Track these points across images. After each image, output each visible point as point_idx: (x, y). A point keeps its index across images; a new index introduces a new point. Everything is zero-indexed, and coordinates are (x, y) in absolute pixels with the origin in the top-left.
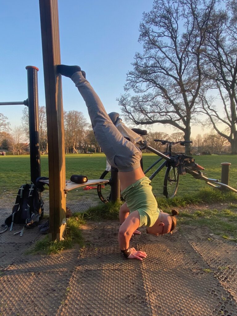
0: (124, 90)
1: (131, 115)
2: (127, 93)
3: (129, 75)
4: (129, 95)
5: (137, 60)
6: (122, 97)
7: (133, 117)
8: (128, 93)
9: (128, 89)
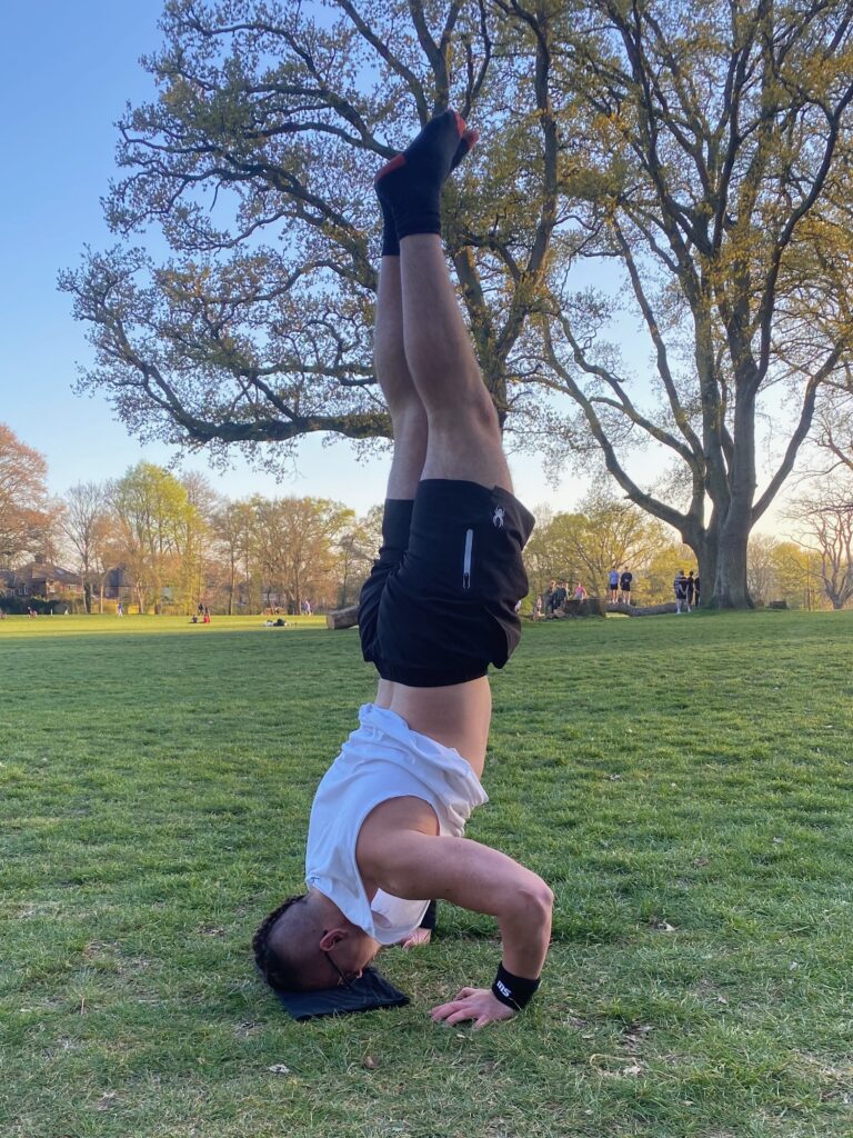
0: (104, 226)
1: (160, 382)
2: (127, 247)
3: (132, 134)
4: (138, 256)
5: (175, 42)
6: (98, 267)
7: (170, 395)
8: (130, 247)
9: (135, 218)
